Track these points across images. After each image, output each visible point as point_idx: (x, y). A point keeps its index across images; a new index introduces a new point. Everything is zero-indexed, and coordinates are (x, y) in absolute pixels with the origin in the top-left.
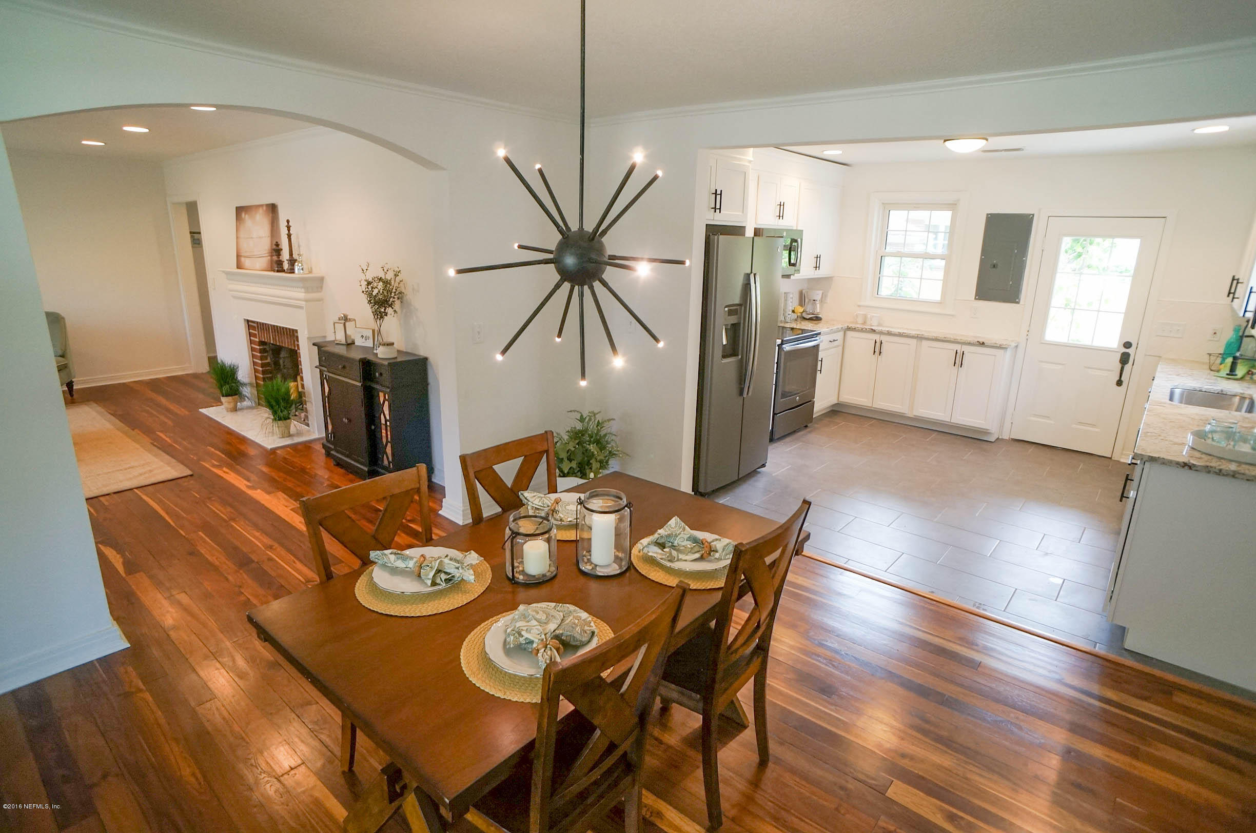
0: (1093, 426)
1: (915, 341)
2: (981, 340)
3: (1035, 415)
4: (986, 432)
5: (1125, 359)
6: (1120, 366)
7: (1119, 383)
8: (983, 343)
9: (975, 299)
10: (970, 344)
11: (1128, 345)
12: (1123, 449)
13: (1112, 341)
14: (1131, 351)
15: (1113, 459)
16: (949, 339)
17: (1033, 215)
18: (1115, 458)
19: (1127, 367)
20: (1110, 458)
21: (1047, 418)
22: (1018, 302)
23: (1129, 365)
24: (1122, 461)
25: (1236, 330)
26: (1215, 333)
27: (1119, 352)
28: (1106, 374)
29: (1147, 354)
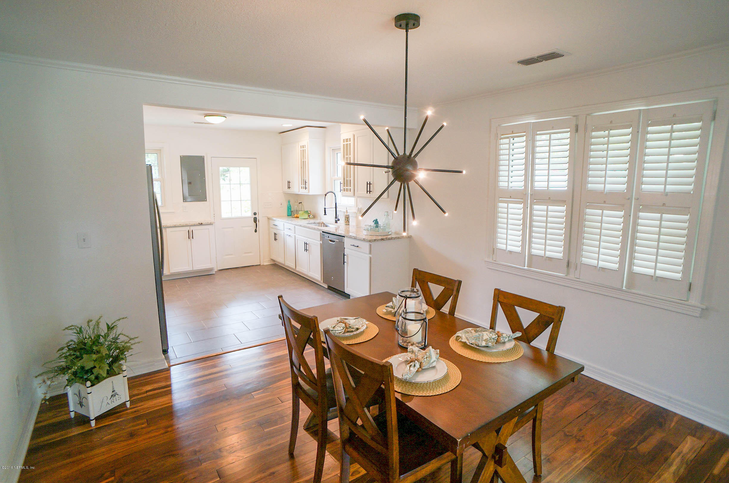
0: (251, 252)
2: (200, 223)
3: (227, 255)
4: (211, 269)
5: (255, 220)
6: (254, 223)
7: (256, 231)
8: (202, 224)
9: (183, 201)
10: (195, 225)
11: (255, 214)
12: (264, 259)
13: (249, 214)
14: (257, 216)
16: (182, 225)
17: (204, 156)
18: (262, 264)
20: (260, 265)
21: (231, 254)
22: (206, 201)
23: (257, 222)
24: (265, 264)
25: (289, 202)
26: (281, 204)
27: (253, 217)
28: (249, 228)
29: (262, 216)
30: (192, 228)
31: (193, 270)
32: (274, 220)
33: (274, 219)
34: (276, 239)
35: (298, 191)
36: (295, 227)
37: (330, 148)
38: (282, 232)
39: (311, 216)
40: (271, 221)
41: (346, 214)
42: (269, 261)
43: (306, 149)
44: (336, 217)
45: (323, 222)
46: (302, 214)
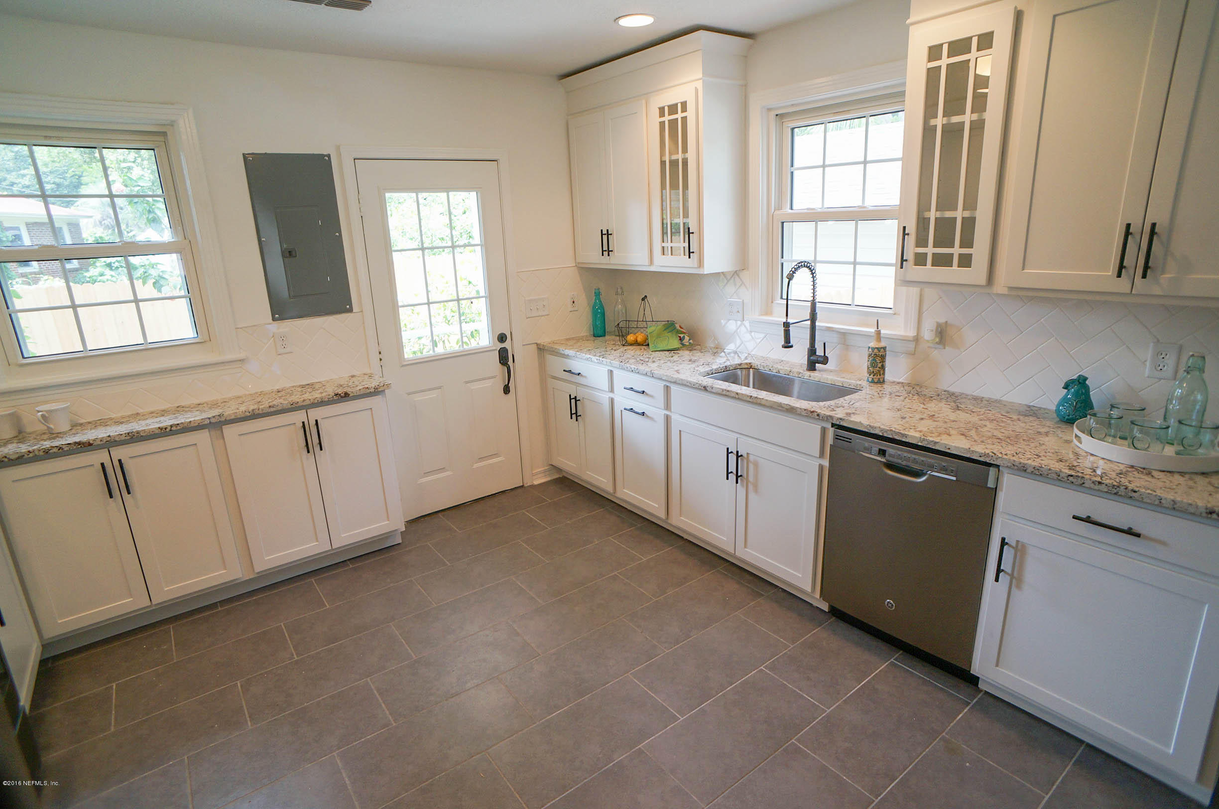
0: (495, 456)
2: (342, 390)
3: (427, 474)
5: (504, 357)
6: (501, 366)
7: (507, 390)
8: (346, 395)
9: (274, 320)
10: (322, 403)
11: (502, 338)
13: (485, 340)
14: (507, 345)
15: (526, 485)
17: (329, 156)
18: (528, 483)
20: (522, 486)
21: (442, 470)
22: (350, 310)
23: (510, 362)
24: (536, 482)
25: (598, 294)
26: (573, 302)
27: (496, 350)
28: (488, 384)
29: (524, 344)
30: (314, 414)
31: (332, 549)
32: (567, 356)
33: (567, 352)
34: (575, 415)
35: (647, 262)
36: (667, 388)
37: (769, 110)
38: (605, 397)
39: (687, 338)
40: (550, 358)
41: (873, 344)
42: (545, 471)
43: (690, 114)
44: (812, 351)
45: (750, 364)
46: (659, 336)
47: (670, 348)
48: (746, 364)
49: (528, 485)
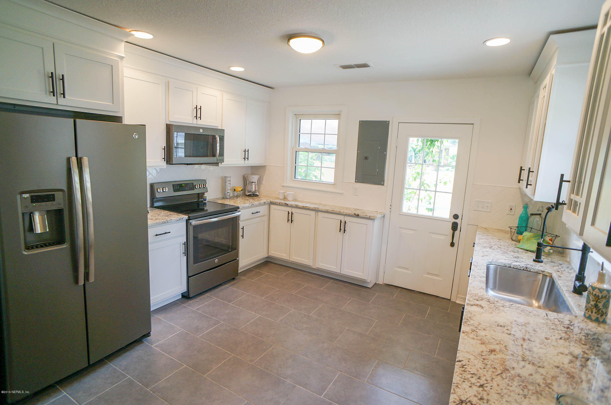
0: (437, 276)
1: (313, 213)
2: (357, 213)
3: (399, 267)
4: (364, 281)
5: (455, 227)
6: (452, 232)
7: (452, 244)
8: (358, 215)
9: (356, 182)
10: (349, 215)
11: (456, 217)
12: (458, 294)
13: (444, 214)
14: (458, 221)
15: (451, 300)
16: (335, 212)
17: (389, 121)
18: (453, 299)
19: (457, 233)
21: (407, 269)
23: (457, 231)
24: (457, 302)
25: (525, 207)
26: (511, 209)
27: (450, 222)
28: (443, 237)
29: (469, 223)
31: (341, 274)
44: (578, 278)
45: (551, 274)
46: (528, 239)
47: (528, 249)
48: (549, 273)
49: (453, 301)
